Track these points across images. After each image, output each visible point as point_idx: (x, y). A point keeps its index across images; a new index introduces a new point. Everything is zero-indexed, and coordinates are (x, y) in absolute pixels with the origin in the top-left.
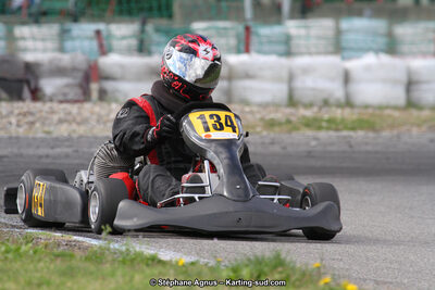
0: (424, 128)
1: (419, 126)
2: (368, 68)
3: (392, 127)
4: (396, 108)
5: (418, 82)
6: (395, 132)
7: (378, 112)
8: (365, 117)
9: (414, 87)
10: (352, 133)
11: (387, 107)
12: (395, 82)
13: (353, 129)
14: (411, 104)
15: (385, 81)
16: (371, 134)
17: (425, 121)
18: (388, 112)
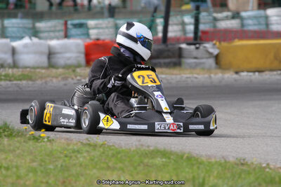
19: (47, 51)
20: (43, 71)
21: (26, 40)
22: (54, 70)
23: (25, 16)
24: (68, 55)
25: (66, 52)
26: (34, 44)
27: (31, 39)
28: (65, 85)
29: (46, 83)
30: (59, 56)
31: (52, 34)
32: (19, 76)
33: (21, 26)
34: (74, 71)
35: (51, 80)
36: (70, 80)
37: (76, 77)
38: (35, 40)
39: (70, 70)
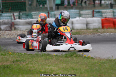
0: (91, 34)
1: (90, 33)
2: (77, 21)
3: (84, 34)
4: (84, 29)
5: (89, 24)
6: (85, 35)
7: (80, 30)
8: (77, 32)
9: (88, 25)
10: (75, 35)
11: (82, 29)
12: (84, 24)
13: (75, 34)
14: (88, 28)
15: (81, 23)
16: (80, 35)
17: (91, 32)
18: (83, 30)
19: (86, 23)
20: (85, 31)
21: (78, 18)
22: (89, 31)
23: (76, 8)
24: (95, 24)
25: (94, 23)
26: (81, 20)
27: (79, 18)
28: (94, 36)
29: (86, 35)
30: (90, 24)
31: (87, 16)
32: (75, 33)
33: (75, 12)
34: (97, 31)
35: (88, 35)
36: (96, 34)
37: (98, 33)
38: (81, 18)
39: (96, 30)
